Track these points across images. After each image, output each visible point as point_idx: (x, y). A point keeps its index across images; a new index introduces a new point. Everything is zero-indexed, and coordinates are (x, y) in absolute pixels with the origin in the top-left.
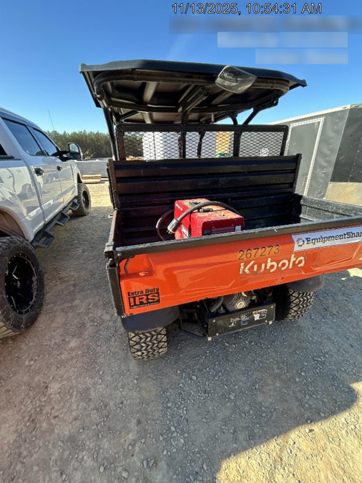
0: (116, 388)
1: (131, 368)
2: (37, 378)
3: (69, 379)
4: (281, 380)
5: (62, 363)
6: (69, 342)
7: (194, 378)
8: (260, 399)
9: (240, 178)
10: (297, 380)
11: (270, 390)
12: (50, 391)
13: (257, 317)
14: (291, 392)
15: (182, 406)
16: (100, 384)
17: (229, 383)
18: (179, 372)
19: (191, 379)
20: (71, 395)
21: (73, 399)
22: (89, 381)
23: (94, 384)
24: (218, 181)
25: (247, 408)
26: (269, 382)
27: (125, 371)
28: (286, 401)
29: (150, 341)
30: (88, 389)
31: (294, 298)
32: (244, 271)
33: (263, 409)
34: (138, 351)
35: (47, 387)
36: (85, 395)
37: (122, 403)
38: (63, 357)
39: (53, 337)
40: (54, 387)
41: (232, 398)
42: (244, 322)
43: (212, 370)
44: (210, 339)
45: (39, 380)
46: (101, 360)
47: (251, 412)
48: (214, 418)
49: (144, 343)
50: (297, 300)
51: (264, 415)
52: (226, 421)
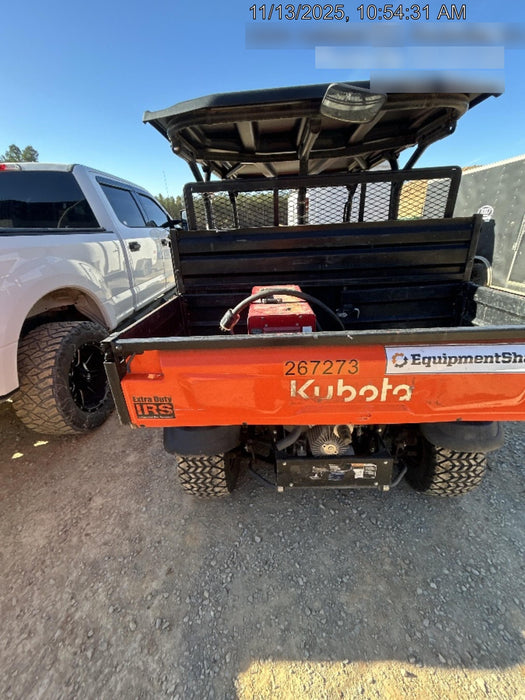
0: (159, 523)
1: (184, 504)
2: (85, 487)
3: (114, 497)
4: (390, 583)
5: (113, 477)
6: (128, 455)
7: (258, 539)
8: (343, 598)
9: (362, 255)
10: (419, 591)
11: (364, 591)
12: (93, 504)
13: (359, 474)
14: (399, 607)
15: (228, 570)
16: (144, 513)
17: (304, 561)
18: (240, 526)
19: (253, 540)
20: (110, 516)
21: (111, 521)
22: (134, 506)
23: (139, 510)
24: (324, 260)
25: (317, 604)
26: (368, 579)
27: (176, 506)
28: (386, 616)
29: (201, 473)
30: (129, 514)
31: (442, 459)
32: (297, 394)
33: (343, 614)
34: (186, 482)
35: (90, 500)
36: (124, 519)
37: (159, 542)
38: (117, 470)
39: (115, 445)
40: (98, 501)
41: (301, 583)
42: (335, 476)
43: (286, 537)
44: (281, 489)
45: (86, 490)
46: (154, 484)
47: (322, 612)
48: (265, 601)
49: (194, 473)
50: (448, 463)
51: (340, 623)
52: (279, 611)
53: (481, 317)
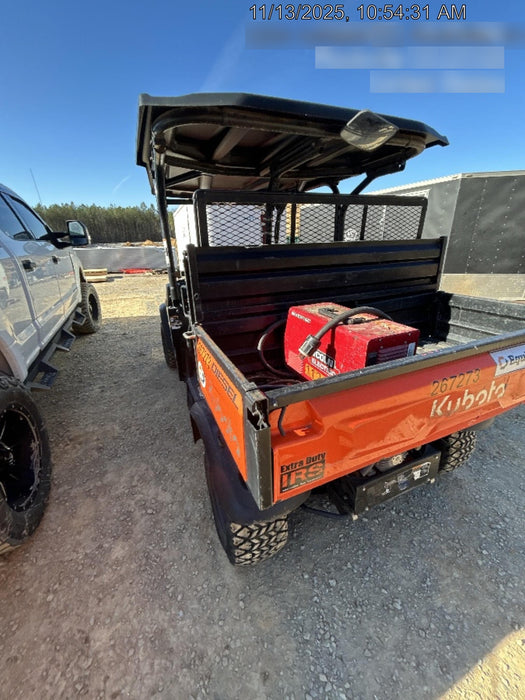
0: (210, 622)
1: (228, 580)
2: (65, 626)
3: (124, 619)
4: (458, 567)
5: (105, 591)
6: (110, 549)
7: (333, 583)
8: (439, 602)
10: (480, 563)
11: (447, 585)
12: (96, 645)
13: (417, 475)
14: (477, 584)
15: (327, 636)
16: (182, 619)
17: (387, 583)
18: (306, 576)
19: (328, 586)
20: (135, 647)
21: (141, 655)
22: (162, 617)
23: (172, 620)
24: (345, 276)
25: (424, 621)
26: (444, 572)
27: (219, 589)
28: (474, 598)
29: (266, 534)
30: (163, 631)
32: (435, 413)
33: (448, 617)
34: (246, 552)
35: (87, 640)
36: (159, 643)
37: (227, 647)
38: (105, 578)
39: (79, 544)
40: (101, 637)
41: (399, 608)
42: (403, 484)
43: (356, 566)
44: (355, 517)
45: (71, 629)
46: (172, 574)
47: (433, 626)
48: (382, 647)
49: (257, 537)
50: (458, 443)
51: (452, 627)
52: (401, 649)
53: (457, 318)
